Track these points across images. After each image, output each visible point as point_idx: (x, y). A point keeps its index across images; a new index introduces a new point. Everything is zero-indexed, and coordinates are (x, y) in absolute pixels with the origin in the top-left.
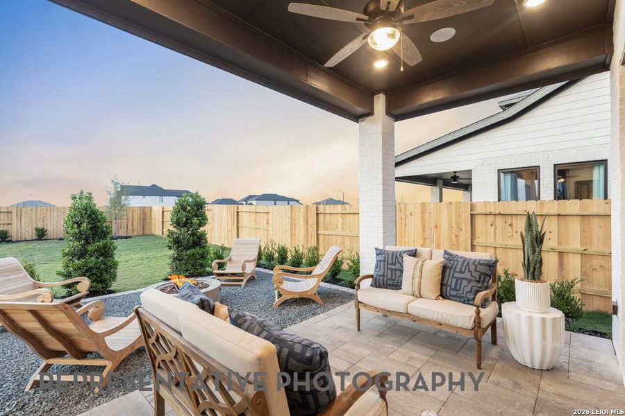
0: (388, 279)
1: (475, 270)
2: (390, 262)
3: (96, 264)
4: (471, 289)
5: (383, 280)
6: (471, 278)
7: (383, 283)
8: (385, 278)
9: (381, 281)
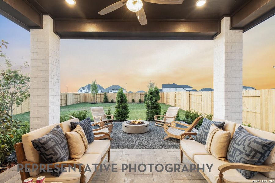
0: (202, 138)
1: (248, 146)
2: (206, 128)
3: (121, 111)
4: (240, 159)
5: (200, 138)
6: (243, 151)
7: (200, 140)
8: (201, 137)
9: (199, 138)
